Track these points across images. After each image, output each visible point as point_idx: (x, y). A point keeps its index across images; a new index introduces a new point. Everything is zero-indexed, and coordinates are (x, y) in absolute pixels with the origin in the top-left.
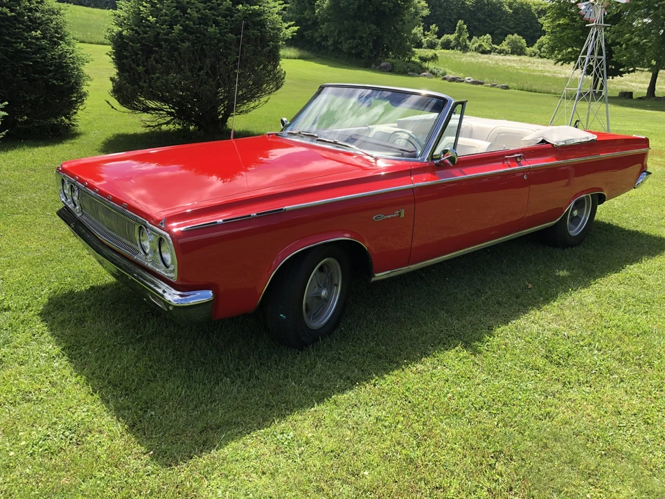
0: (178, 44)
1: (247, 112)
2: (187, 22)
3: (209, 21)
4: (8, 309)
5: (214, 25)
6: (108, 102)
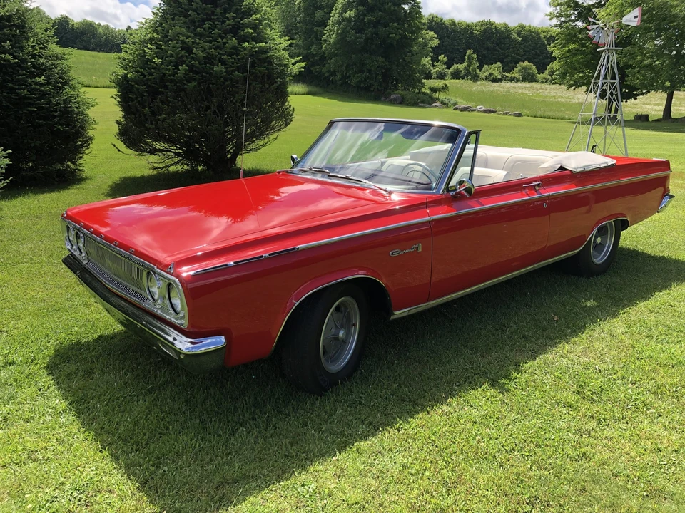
0: (184, 84)
1: (256, 150)
2: (193, 62)
3: (215, 60)
4: (13, 363)
5: (220, 64)
6: (114, 145)
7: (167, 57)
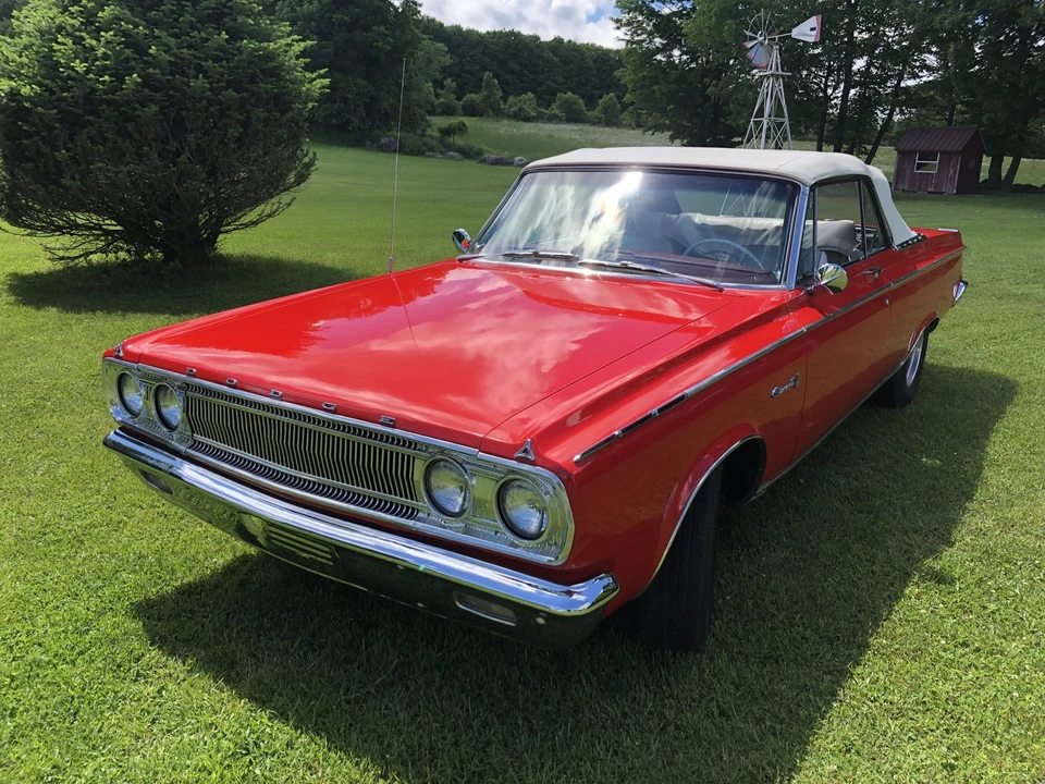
0: (135, 109)
2: (151, 70)
5: (201, 75)
7: (97, 59)
